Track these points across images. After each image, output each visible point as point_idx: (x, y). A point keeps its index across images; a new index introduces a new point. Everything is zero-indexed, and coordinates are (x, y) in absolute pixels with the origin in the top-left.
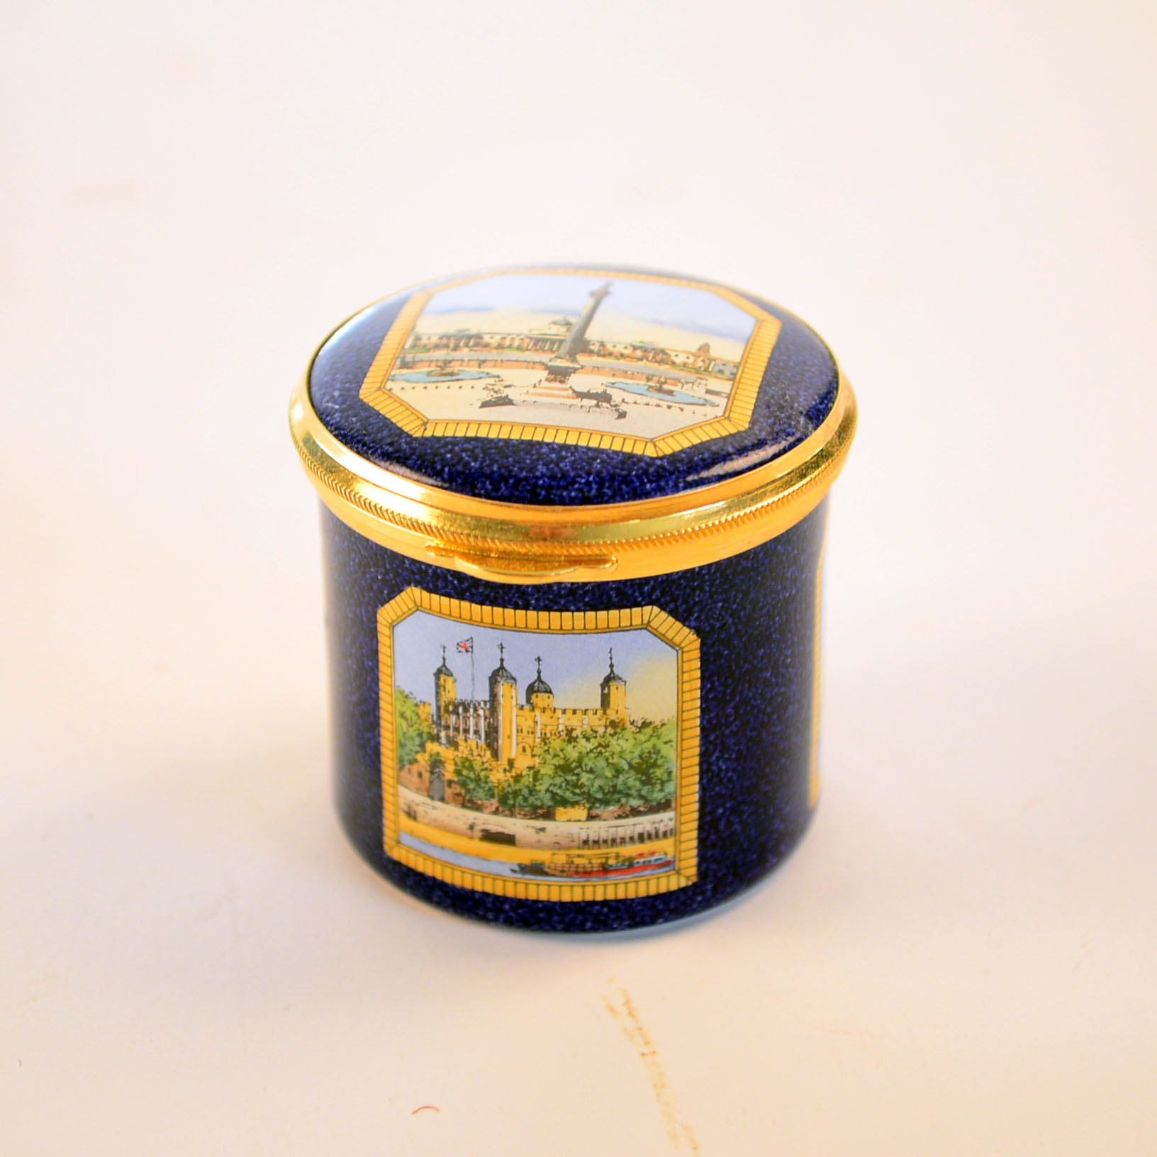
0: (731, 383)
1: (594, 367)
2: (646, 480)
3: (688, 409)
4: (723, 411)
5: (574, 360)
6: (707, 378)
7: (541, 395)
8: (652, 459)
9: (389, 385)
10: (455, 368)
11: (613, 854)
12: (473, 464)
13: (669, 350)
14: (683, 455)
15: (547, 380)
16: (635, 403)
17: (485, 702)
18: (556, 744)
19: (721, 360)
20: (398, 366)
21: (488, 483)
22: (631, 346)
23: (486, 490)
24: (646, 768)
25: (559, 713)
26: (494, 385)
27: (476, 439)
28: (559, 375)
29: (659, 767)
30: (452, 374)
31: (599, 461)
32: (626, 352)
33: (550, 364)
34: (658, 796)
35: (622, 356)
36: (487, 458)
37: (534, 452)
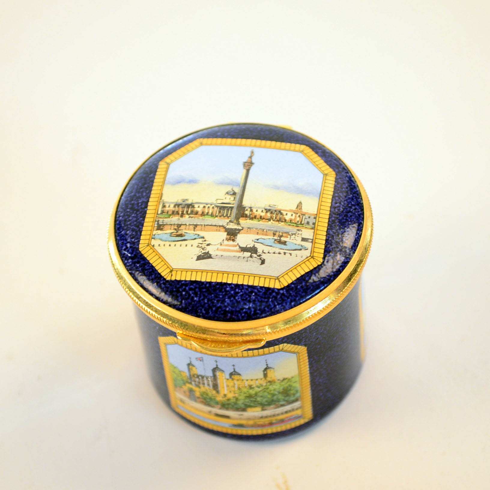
0: (313, 231)
1: (248, 228)
2: (276, 304)
3: (294, 253)
4: (310, 253)
5: (238, 224)
6: (302, 229)
7: (224, 250)
8: (279, 290)
9: (153, 242)
10: (183, 230)
11: (274, 419)
12: (195, 299)
13: (283, 210)
14: (293, 286)
15: (227, 239)
16: (269, 253)
17: (211, 377)
18: (245, 390)
19: (308, 213)
20: (156, 229)
21: (203, 310)
22: (266, 209)
23: (203, 313)
24: (286, 392)
25: (245, 381)
26: (201, 244)
27: (196, 282)
28: (232, 234)
29: (292, 390)
30: (181, 235)
31: (254, 294)
32: (263, 214)
33: (227, 227)
34: (292, 398)
35: (261, 218)
36: (202, 295)
37: (223, 290)
